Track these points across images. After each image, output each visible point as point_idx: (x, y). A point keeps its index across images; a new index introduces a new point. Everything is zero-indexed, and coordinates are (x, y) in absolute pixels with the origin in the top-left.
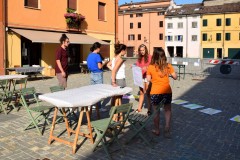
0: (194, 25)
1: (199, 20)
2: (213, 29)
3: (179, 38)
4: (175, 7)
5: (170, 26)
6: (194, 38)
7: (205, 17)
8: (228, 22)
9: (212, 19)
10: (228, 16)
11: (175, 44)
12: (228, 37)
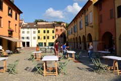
0: (34, 32)
1: (36, 30)
2: (42, 35)
3: (28, 38)
6: (34, 38)
7: (39, 29)
8: (48, 32)
9: (42, 30)
10: (48, 29)
11: (26, 41)
12: (48, 38)
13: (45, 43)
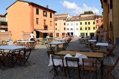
0: (77, 24)
1: (79, 22)
2: (84, 26)
3: (72, 29)
4: (70, 17)
5: (68, 25)
6: (77, 29)
7: (81, 21)
8: (89, 23)
9: (83, 22)
10: (89, 21)
11: (70, 31)
12: (89, 28)
13: (87, 34)
